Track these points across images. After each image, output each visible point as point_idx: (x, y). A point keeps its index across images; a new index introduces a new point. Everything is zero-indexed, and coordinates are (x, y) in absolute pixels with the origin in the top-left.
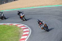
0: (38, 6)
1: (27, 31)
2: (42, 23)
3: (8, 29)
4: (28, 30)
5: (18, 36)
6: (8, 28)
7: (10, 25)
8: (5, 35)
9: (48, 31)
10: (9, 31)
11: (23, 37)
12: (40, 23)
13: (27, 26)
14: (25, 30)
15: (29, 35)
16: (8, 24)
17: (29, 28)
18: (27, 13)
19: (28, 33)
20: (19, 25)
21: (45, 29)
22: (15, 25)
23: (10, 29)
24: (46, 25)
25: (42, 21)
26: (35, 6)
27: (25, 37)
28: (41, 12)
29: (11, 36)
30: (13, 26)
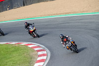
0: (61, 14)
1: (44, 55)
2: (67, 40)
3: (13, 51)
4: (45, 52)
5: (29, 62)
6: (13, 49)
7: (17, 45)
8: (9, 60)
9: (77, 53)
10: (15, 54)
12: (65, 40)
13: (43, 46)
14: (40, 53)
15: (47, 61)
16: (14, 43)
17: (48, 50)
19: (45, 58)
20: (31, 44)
21: (73, 49)
23: (16, 51)
24: (74, 43)
25: (67, 36)
26: (57, 14)
29: (18, 62)
30: (21, 46)
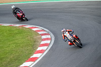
1: (47, 39)
3: (17, 34)
4: (49, 37)
5: (33, 46)
7: (21, 28)
8: (12, 42)
10: (18, 37)
13: (48, 30)
15: (51, 46)
16: (18, 25)
17: (52, 34)
18: (49, 9)
19: (48, 42)
20: (35, 28)
22: (29, 28)
23: (20, 33)
27: (45, 48)
28: (72, 9)
29: (21, 45)
30: (25, 29)
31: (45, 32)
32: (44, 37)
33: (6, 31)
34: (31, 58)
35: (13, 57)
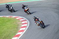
1: (25, 23)
3: (7, 21)
5: (17, 28)
7: (9, 18)
9: (44, 28)
11: (21, 29)
15: (28, 27)
19: (26, 25)
29: (10, 28)
30: (12, 18)
31: (23, 20)
32: (23, 22)
33: (1, 20)
34: (17, 35)
35: (6, 35)
